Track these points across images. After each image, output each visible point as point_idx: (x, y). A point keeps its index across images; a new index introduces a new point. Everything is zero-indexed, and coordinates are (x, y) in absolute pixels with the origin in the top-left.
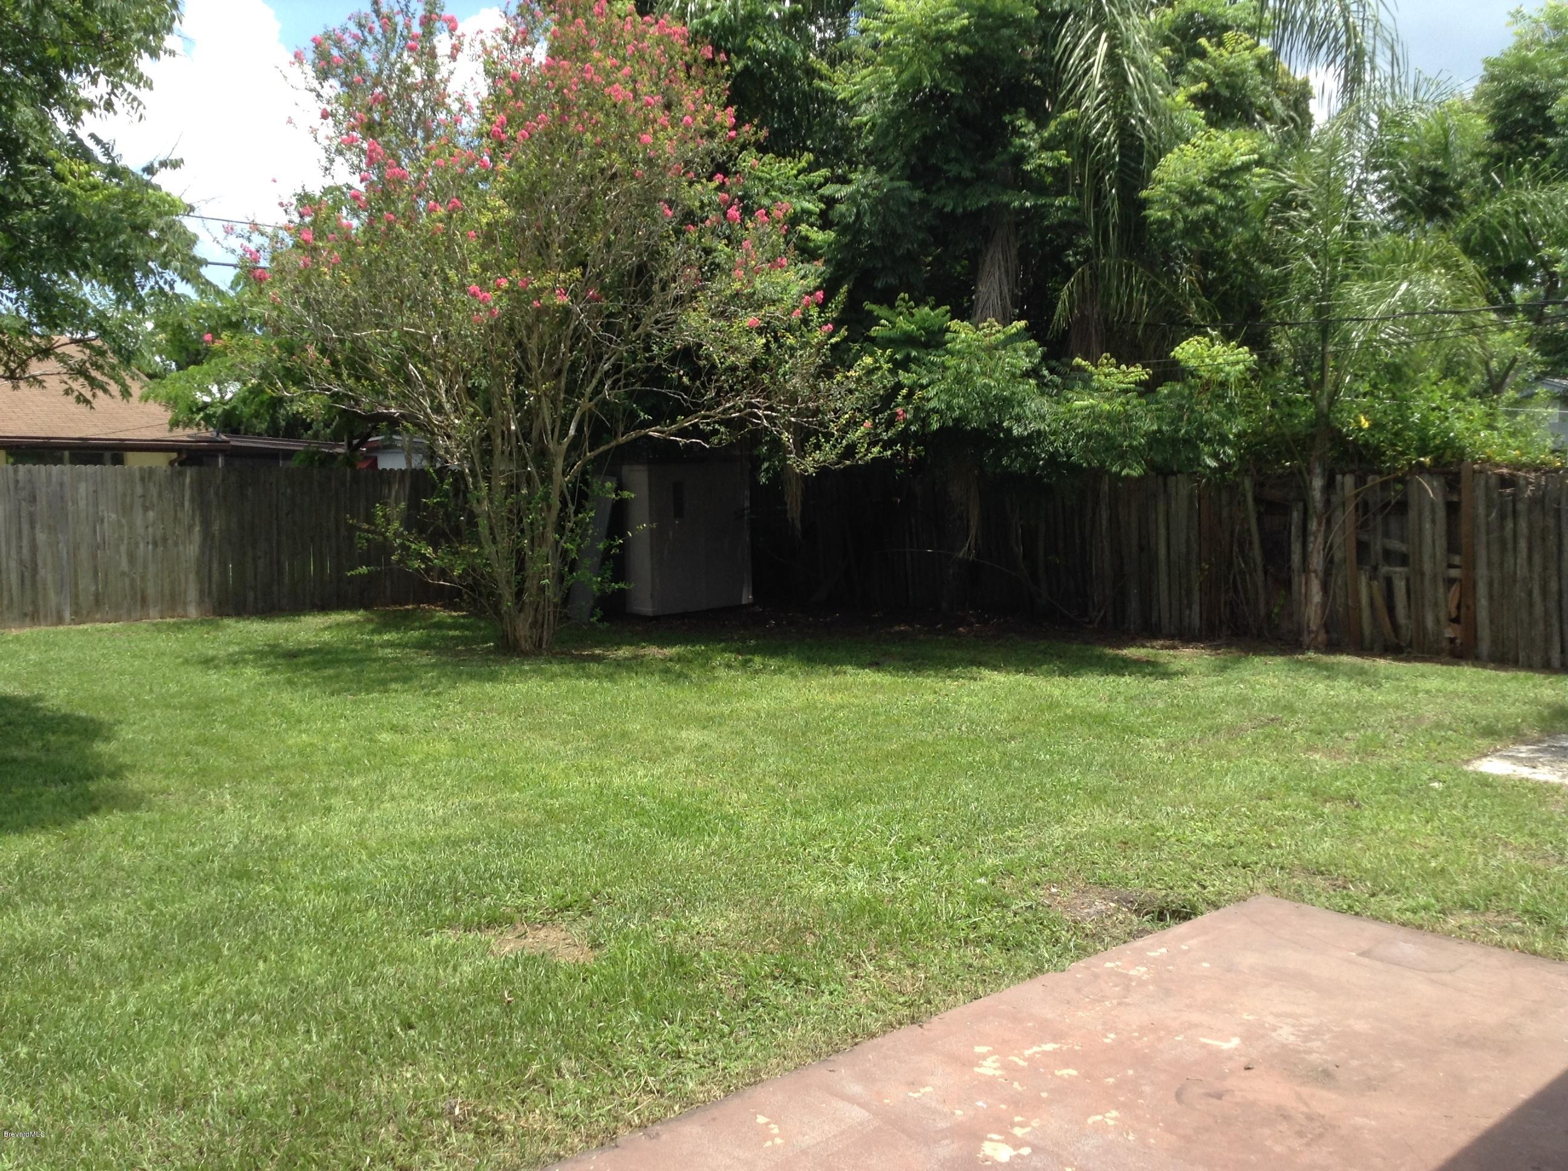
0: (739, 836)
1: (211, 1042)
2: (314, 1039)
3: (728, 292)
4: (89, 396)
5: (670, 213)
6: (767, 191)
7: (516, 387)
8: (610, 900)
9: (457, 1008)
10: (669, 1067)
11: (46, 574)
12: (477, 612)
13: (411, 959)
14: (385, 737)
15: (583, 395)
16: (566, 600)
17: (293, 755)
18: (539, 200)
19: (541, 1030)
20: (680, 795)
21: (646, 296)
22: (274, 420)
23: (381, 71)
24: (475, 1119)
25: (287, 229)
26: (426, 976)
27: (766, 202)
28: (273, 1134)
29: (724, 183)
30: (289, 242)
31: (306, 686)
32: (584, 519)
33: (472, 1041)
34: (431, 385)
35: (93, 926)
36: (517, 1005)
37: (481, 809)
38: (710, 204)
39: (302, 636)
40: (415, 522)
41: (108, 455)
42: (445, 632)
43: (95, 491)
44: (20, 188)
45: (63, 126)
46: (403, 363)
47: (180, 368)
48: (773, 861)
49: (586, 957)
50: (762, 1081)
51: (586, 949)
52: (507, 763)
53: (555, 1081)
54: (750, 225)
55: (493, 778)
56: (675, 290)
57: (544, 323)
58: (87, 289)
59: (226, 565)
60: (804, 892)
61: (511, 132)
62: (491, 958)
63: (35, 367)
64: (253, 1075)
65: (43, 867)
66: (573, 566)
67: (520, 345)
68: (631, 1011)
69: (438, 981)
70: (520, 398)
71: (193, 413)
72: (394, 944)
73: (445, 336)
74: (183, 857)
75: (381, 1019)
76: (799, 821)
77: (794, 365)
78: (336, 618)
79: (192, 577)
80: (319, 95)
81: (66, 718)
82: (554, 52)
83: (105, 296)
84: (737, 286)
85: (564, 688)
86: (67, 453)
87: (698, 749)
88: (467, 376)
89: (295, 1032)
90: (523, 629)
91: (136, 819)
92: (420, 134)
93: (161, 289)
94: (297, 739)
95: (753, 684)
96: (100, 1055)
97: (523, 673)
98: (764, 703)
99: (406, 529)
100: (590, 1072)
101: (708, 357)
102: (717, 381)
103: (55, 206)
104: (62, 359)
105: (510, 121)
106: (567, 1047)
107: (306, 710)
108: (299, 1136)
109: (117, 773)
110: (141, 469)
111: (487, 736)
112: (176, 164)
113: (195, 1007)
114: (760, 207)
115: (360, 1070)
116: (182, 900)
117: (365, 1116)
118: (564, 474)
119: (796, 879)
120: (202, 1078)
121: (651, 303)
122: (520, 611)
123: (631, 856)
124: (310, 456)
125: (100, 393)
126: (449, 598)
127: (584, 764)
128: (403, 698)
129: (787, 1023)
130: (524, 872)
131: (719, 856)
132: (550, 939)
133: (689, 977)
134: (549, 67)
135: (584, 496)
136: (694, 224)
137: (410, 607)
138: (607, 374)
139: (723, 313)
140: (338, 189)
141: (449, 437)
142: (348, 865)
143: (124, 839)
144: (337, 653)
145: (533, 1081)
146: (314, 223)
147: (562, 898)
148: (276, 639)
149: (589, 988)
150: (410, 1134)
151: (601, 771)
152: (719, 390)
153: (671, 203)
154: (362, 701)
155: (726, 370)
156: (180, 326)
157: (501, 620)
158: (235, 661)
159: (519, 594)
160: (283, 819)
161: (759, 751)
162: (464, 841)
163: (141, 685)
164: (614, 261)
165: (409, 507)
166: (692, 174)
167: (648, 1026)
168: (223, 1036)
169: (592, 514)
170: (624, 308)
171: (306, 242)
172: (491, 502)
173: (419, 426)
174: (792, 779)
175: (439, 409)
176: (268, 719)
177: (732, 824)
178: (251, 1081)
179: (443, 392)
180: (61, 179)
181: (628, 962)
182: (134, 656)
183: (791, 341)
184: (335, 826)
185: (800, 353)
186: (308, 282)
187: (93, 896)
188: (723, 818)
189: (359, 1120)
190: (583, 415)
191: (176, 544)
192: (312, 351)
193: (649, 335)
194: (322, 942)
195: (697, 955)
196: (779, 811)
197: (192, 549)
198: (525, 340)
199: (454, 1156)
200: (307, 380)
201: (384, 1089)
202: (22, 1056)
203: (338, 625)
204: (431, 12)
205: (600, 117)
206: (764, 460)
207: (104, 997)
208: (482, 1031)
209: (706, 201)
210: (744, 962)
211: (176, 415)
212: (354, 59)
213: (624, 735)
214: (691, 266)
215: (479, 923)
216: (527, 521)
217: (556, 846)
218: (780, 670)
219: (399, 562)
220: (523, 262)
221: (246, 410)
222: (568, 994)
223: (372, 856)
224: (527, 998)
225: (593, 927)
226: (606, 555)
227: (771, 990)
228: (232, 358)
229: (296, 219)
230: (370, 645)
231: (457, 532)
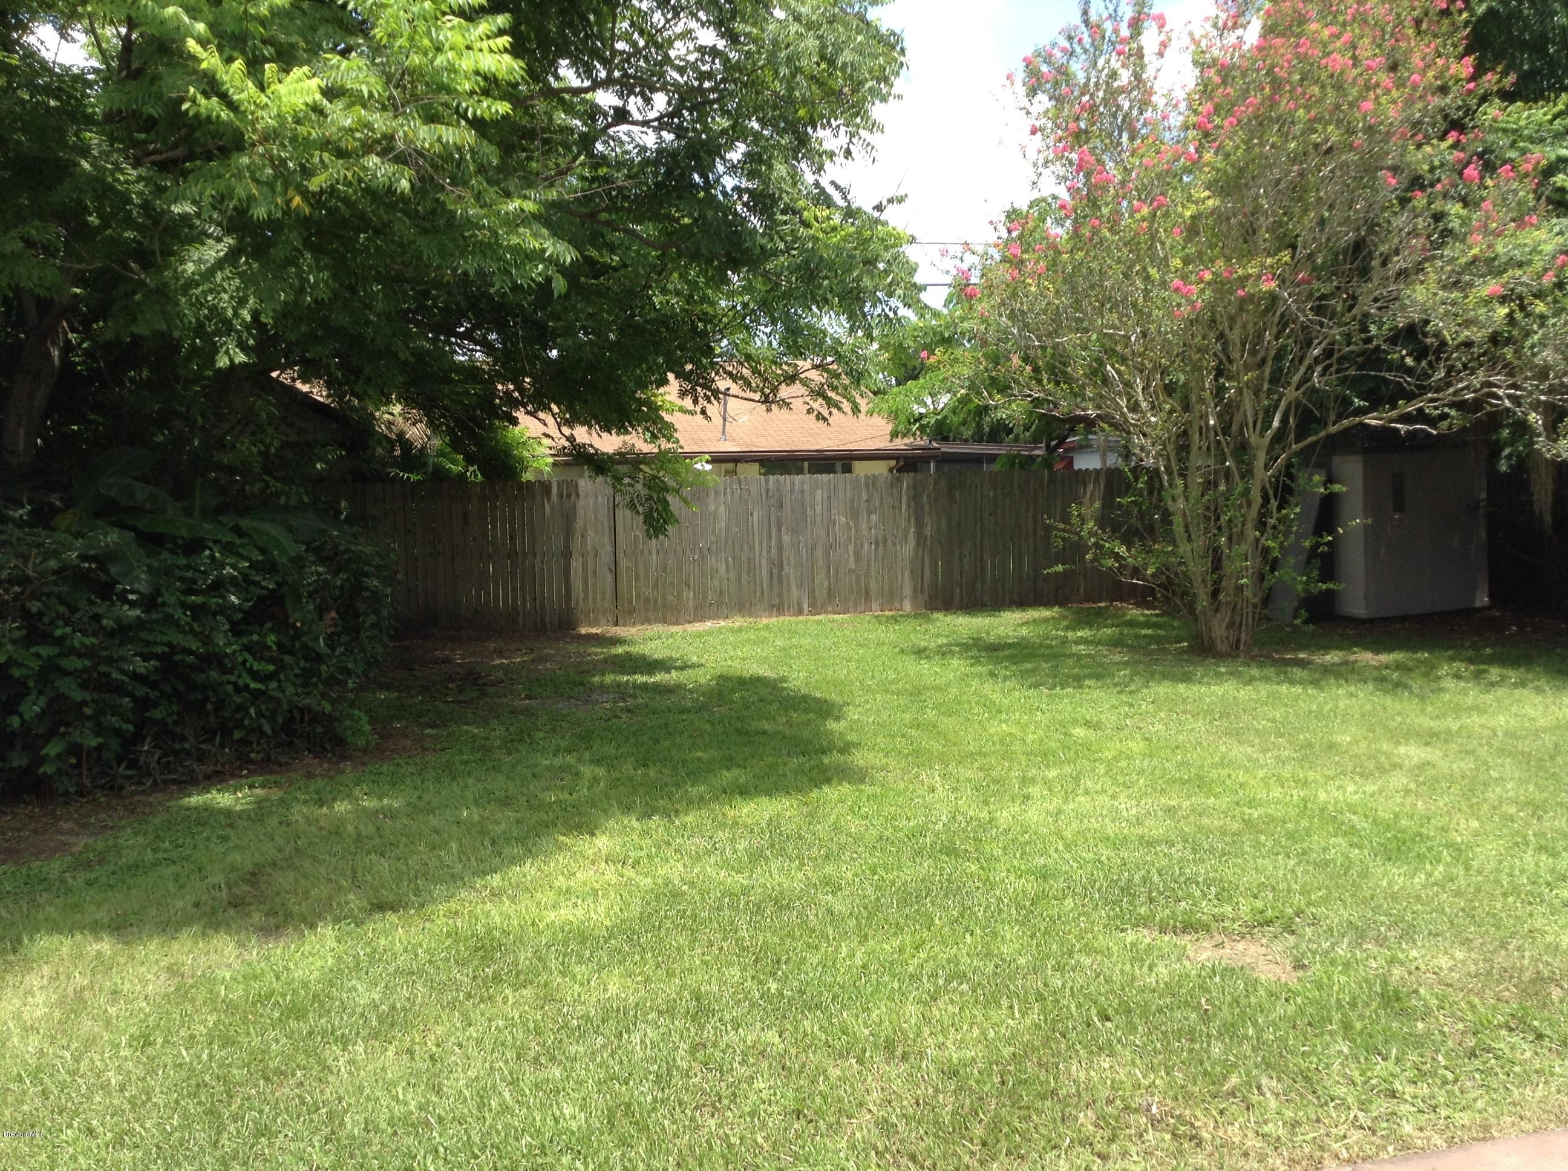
0: (1467, 868)
1: (926, 1004)
2: (1017, 1015)
3: (1463, 260)
4: (826, 414)
5: (1393, 182)
6: (1514, 142)
7: (1216, 380)
8: (1315, 921)
9: (1154, 1008)
10: (1381, 1106)
11: (789, 570)
12: (1170, 611)
13: (1107, 953)
14: (1079, 732)
15: (1289, 384)
16: (1266, 600)
17: (994, 743)
18: (1246, 185)
19: (1240, 1043)
20: (1396, 816)
21: (1364, 273)
22: (979, 427)
23: (1088, 79)
24: (1172, 1121)
25: (996, 246)
26: (1122, 971)
27: (1512, 154)
28: (981, 1099)
29: (1459, 141)
30: (998, 257)
31: (1006, 678)
32: (1288, 515)
33: (1168, 1043)
34: (1128, 384)
35: (827, 884)
36: (1215, 1015)
37: (1175, 812)
38: (1442, 165)
39: (1002, 631)
40: (1108, 522)
41: (838, 465)
42: (1137, 630)
43: (829, 498)
44: (776, 237)
45: (809, 178)
46: (1101, 364)
47: (899, 384)
48: (1511, 899)
49: (1290, 977)
50: (1493, 1138)
51: (1288, 968)
52: (1202, 767)
53: (1255, 1098)
54: (1489, 182)
55: (1187, 781)
56: (1398, 263)
57: (1248, 311)
58: (825, 320)
59: (936, 564)
60: (1549, 939)
61: (1217, 121)
62: (1187, 963)
63: (784, 392)
64: (962, 1041)
65: (789, 828)
66: (1274, 565)
67: (1221, 336)
68: (1339, 1039)
69: (1134, 979)
70: (1220, 390)
71: (910, 423)
72: (1090, 936)
73: (1144, 334)
74: (900, 830)
75: (1079, 1006)
76: (1544, 857)
77: (1545, 336)
78: (1032, 614)
79: (907, 574)
80: (1028, 113)
81: (805, 698)
82: (1269, 31)
83: (841, 325)
84: (1475, 251)
85: (1264, 693)
86: (806, 464)
87: (1418, 767)
88: (1164, 372)
89: (999, 1006)
90: (1219, 629)
91: (861, 791)
92: (1125, 136)
93: (887, 316)
94: (998, 728)
95: (1488, 698)
96: (833, 999)
97: (1218, 675)
98: (1501, 720)
99: (1100, 528)
100: (1293, 1095)
101: (1437, 335)
102: (1447, 359)
103: (803, 250)
104: (805, 383)
105: (1217, 110)
106: (1268, 1065)
107: (1006, 702)
108: (1004, 1105)
109: (845, 749)
110: (866, 476)
111: (1181, 737)
112: (901, 200)
113: (911, 968)
114: (1505, 162)
115: (1059, 1053)
116: (900, 869)
117: (1065, 1097)
118: (1266, 467)
119: (1539, 922)
120: (918, 1035)
121: (1370, 280)
122: (1216, 611)
123: (1339, 876)
124: (1012, 459)
125: (834, 411)
126: (1142, 597)
127: (1286, 773)
128: (1097, 694)
129: (1524, 1080)
130: (1221, 881)
131: (1443, 887)
132: (1250, 952)
133: (1404, 1013)
134: (1260, 48)
135: (1288, 490)
136: (1422, 188)
137: (1103, 605)
138: (1317, 360)
139: (1455, 283)
140: (1044, 200)
141: (1144, 435)
142: (1044, 853)
143: (851, 809)
144: (1033, 648)
145: (1233, 1094)
146: (1021, 237)
147: (1262, 912)
148: (979, 632)
149: (1291, 1009)
150: (1108, 1124)
151: (1305, 784)
152: (1450, 369)
153: (1395, 169)
154: (1056, 696)
155: (1458, 347)
156: (901, 345)
157: (1196, 620)
158: (944, 652)
159: (1215, 593)
160: (986, 803)
161: (1494, 774)
162: (1158, 842)
163: (865, 672)
164: (1328, 240)
165: (1103, 506)
166: (1420, 136)
167: (1357, 1058)
168: (935, 1000)
169: (1298, 510)
170: (1338, 288)
171: (1015, 256)
172: (1187, 499)
173: (1115, 426)
174: (1536, 809)
175: (1135, 408)
176: (971, 709)
177: (1459, 852)
178: (961, 1044)
179: (1140, 390)
180: (807, 225)
181: (1336, 988)
182: (859, 645)
183: (1540, 307)
184: (1033, 815)
185: (1552, 321)
186: (1014, 295)
187: (827, 857)
188: (1448, 846)
189: (1059, 1101)
190: (1289, 404)
191: (894, 544)
192: (1016, 360)
193: (1366, 315)
194: (1023, 924)
195: (1416, 991)
196: (1519, 843)
197: (907, 549)
198: (1227, 331)
199: (1151, 1154)
200: (1010, 388)
201: (1082, 1075)
202: (773, 991)
203: (1034, 620)
204: (1139, 13)
205: (1316, 90)
206: (1506, 445)
207: (837, 948)
208: (1179, 1034)
209: (1437, 163)
210: (1473, 1007)
211: (896, 426)
212: (1063, 71)
213: (1332, 746)
214: (1417, 236)
215: (1175, 926)
216: (1224, 518)
217: (1255, 858)
218: (1523, 684)
219: (1093, 561)
220: (1227, 251)
221: (955, 419)
222: (1269, 1011)
223: (1068, 847)
224: (1225, 1009)
225: (1296, 947)
226: (1313, 553)
227: (1504, 1043)
228: (945, 372)
229: (1004, 235)
230: (1064, 641)
231: (1151, 530)
